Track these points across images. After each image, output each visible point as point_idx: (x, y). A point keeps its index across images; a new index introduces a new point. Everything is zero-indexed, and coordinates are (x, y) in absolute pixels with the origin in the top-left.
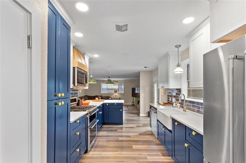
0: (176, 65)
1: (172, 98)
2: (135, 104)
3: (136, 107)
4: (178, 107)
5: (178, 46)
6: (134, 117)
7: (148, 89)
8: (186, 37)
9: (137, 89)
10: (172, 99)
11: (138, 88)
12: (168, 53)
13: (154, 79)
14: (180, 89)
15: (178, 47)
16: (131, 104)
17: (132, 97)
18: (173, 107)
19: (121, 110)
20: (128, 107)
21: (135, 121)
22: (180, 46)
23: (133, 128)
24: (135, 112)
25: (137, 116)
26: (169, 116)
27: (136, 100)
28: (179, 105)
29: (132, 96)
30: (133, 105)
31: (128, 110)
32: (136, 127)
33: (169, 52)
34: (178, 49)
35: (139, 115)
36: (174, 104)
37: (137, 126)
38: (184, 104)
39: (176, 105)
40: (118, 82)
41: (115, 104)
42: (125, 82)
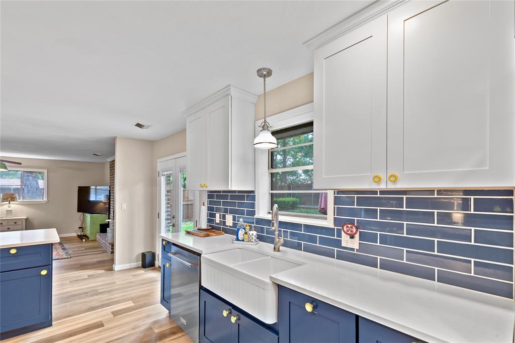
0: (260, 125)
1: (225, 215)
2: (91, 233)
3: (95, 240)
4: (253, 240)
5: (264, 73)
6: (95, 279)
7: (140, 190)
8: (304, 43)
9: (96, 189)
10: (224, 217)
11: (98, 187)
12: (230, 89)
13: (159, 165)
14: (253, 192)
15: (265, 75)
16: (75, 234)
17: (80, 214)
18: (238, 239)
19: (44, 272)
20: (66, 246)
21: (100, 293)
22: (269, 73)
23: (100, 325)
24: (95, 260)
25: (103, 271)
26: (268, 281)
27: (92, 223)
28: (255, 233)
29: (79, 211)
30: (81, 237)
31: (65, 256)
32: (110, 321)
33: (231, 87)
34: (265, 81)
35: (111, 269)
36: (240, 232)
37: (113, 313)
38: (277, 233)
39: (246, 233)
40: (20, 164)
41: (13, 251)
42: (52, 167)
